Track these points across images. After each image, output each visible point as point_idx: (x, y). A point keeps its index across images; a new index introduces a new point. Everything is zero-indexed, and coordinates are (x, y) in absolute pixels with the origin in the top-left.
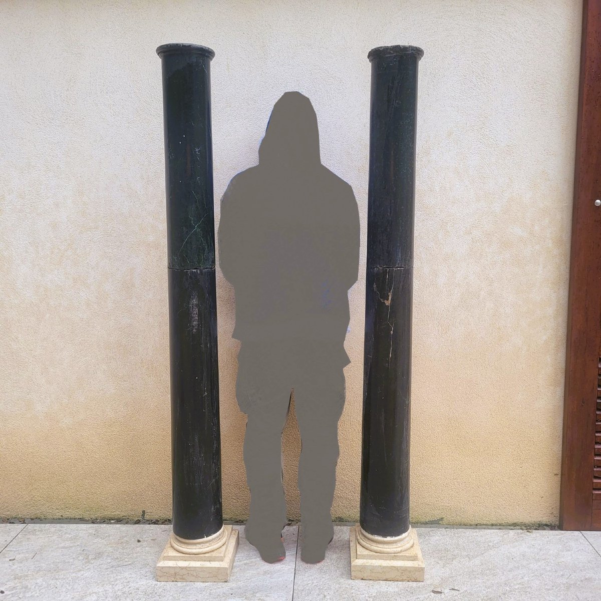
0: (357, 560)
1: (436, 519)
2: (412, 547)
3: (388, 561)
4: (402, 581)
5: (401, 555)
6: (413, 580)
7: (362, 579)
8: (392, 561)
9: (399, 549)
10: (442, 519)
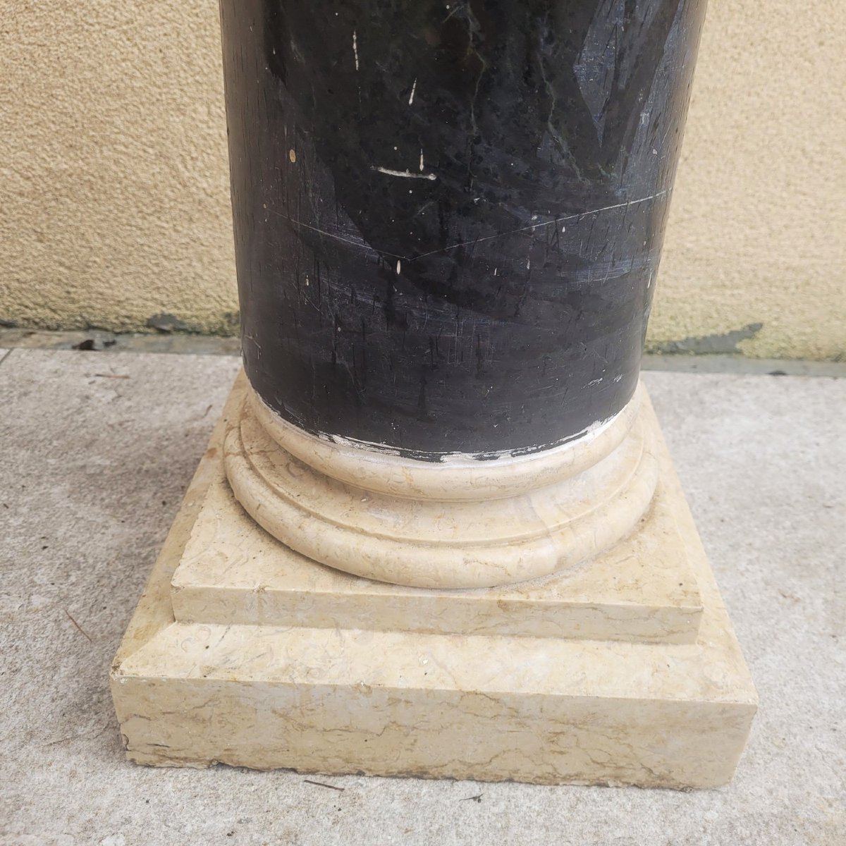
0: (171, 634)
1: (722, 329)
2: (646, 519)
3: (440, 645)
4: (552, 780)
5: (553, 596)
6: (641, 776)
7: (221, 765)
8: (476, 643)
9: (546, 553)
10: (753, 330)
